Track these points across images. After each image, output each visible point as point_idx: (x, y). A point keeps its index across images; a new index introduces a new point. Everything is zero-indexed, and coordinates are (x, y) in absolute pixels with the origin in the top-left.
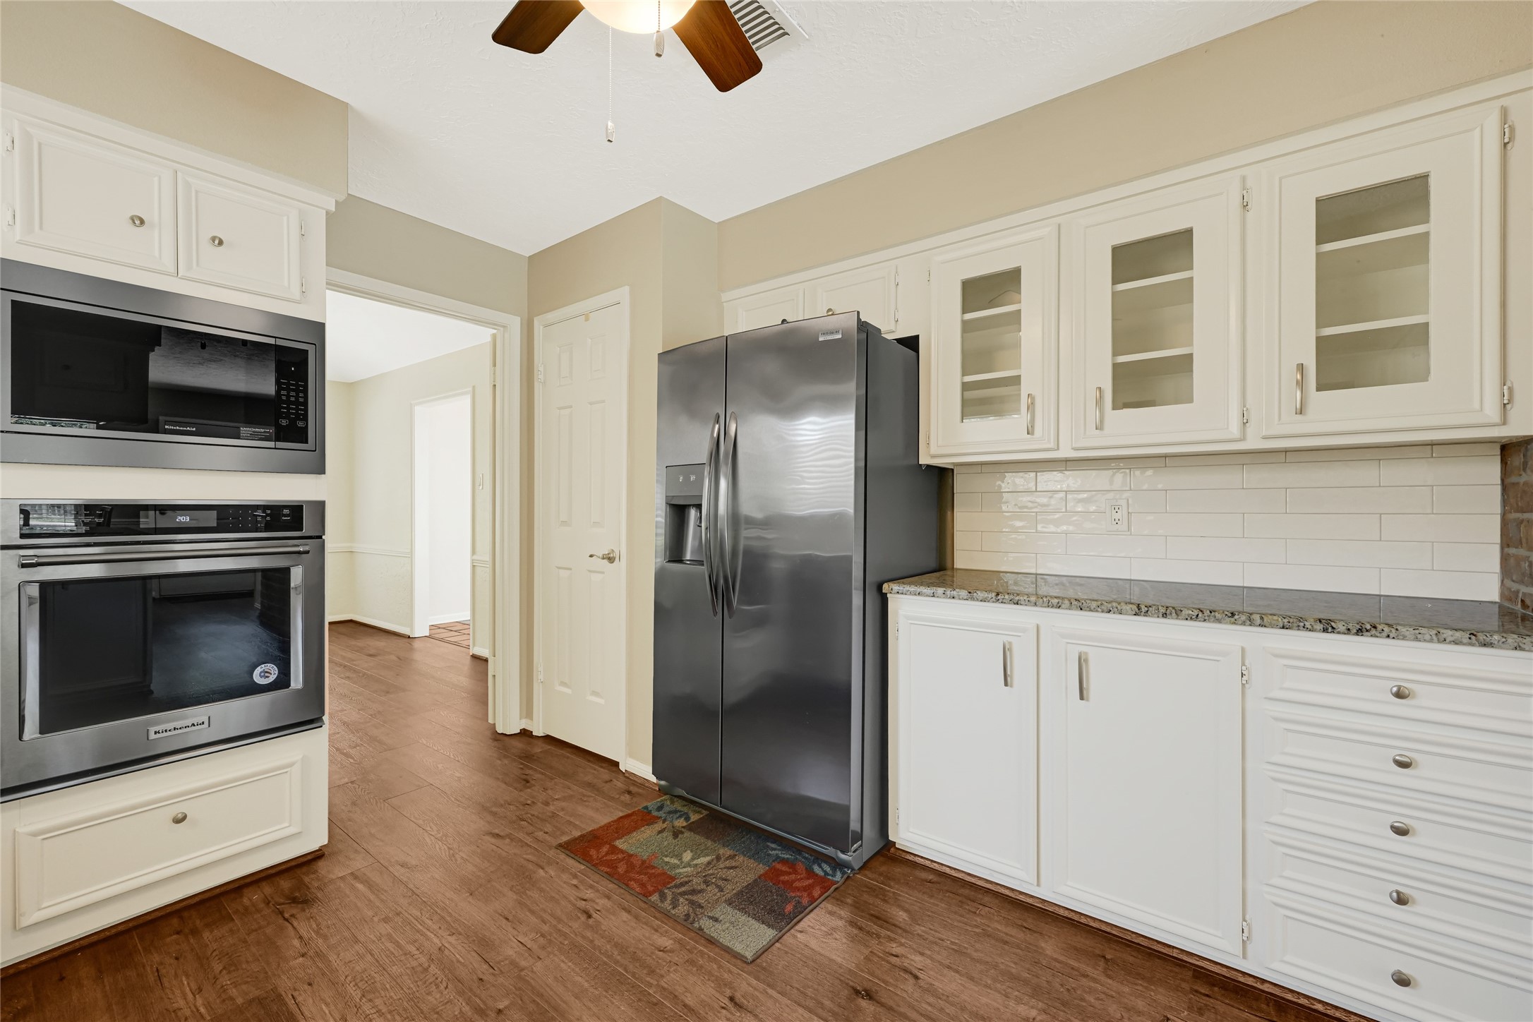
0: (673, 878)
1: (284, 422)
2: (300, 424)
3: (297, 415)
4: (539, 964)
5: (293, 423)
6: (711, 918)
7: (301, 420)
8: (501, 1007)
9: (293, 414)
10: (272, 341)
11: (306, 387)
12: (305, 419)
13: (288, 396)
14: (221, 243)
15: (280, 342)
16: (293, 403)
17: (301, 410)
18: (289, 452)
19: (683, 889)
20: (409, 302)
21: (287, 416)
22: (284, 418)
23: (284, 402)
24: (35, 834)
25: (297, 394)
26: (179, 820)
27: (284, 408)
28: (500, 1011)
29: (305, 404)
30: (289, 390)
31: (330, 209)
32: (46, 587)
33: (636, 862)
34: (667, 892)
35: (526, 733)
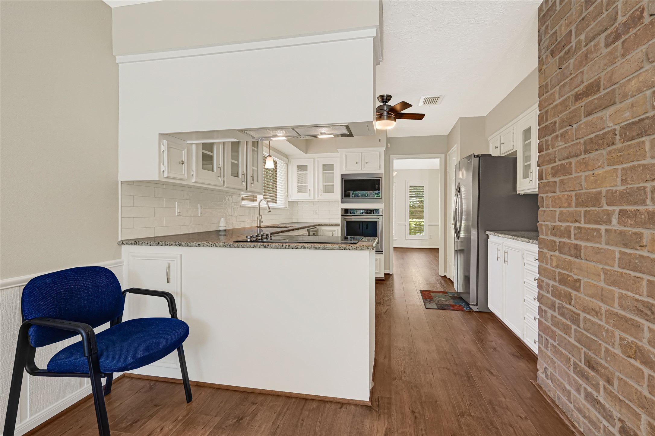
0: (432, 299)
6: (429, 303)
10: (374, 179)
11: (380, 186)
15: (376, 178)
18: (377, 199)
30: (377, 187)
31: (385, 150)
32: (347, 222)
33: (430, 295)
34: (428, 299)
35: (445, 276)
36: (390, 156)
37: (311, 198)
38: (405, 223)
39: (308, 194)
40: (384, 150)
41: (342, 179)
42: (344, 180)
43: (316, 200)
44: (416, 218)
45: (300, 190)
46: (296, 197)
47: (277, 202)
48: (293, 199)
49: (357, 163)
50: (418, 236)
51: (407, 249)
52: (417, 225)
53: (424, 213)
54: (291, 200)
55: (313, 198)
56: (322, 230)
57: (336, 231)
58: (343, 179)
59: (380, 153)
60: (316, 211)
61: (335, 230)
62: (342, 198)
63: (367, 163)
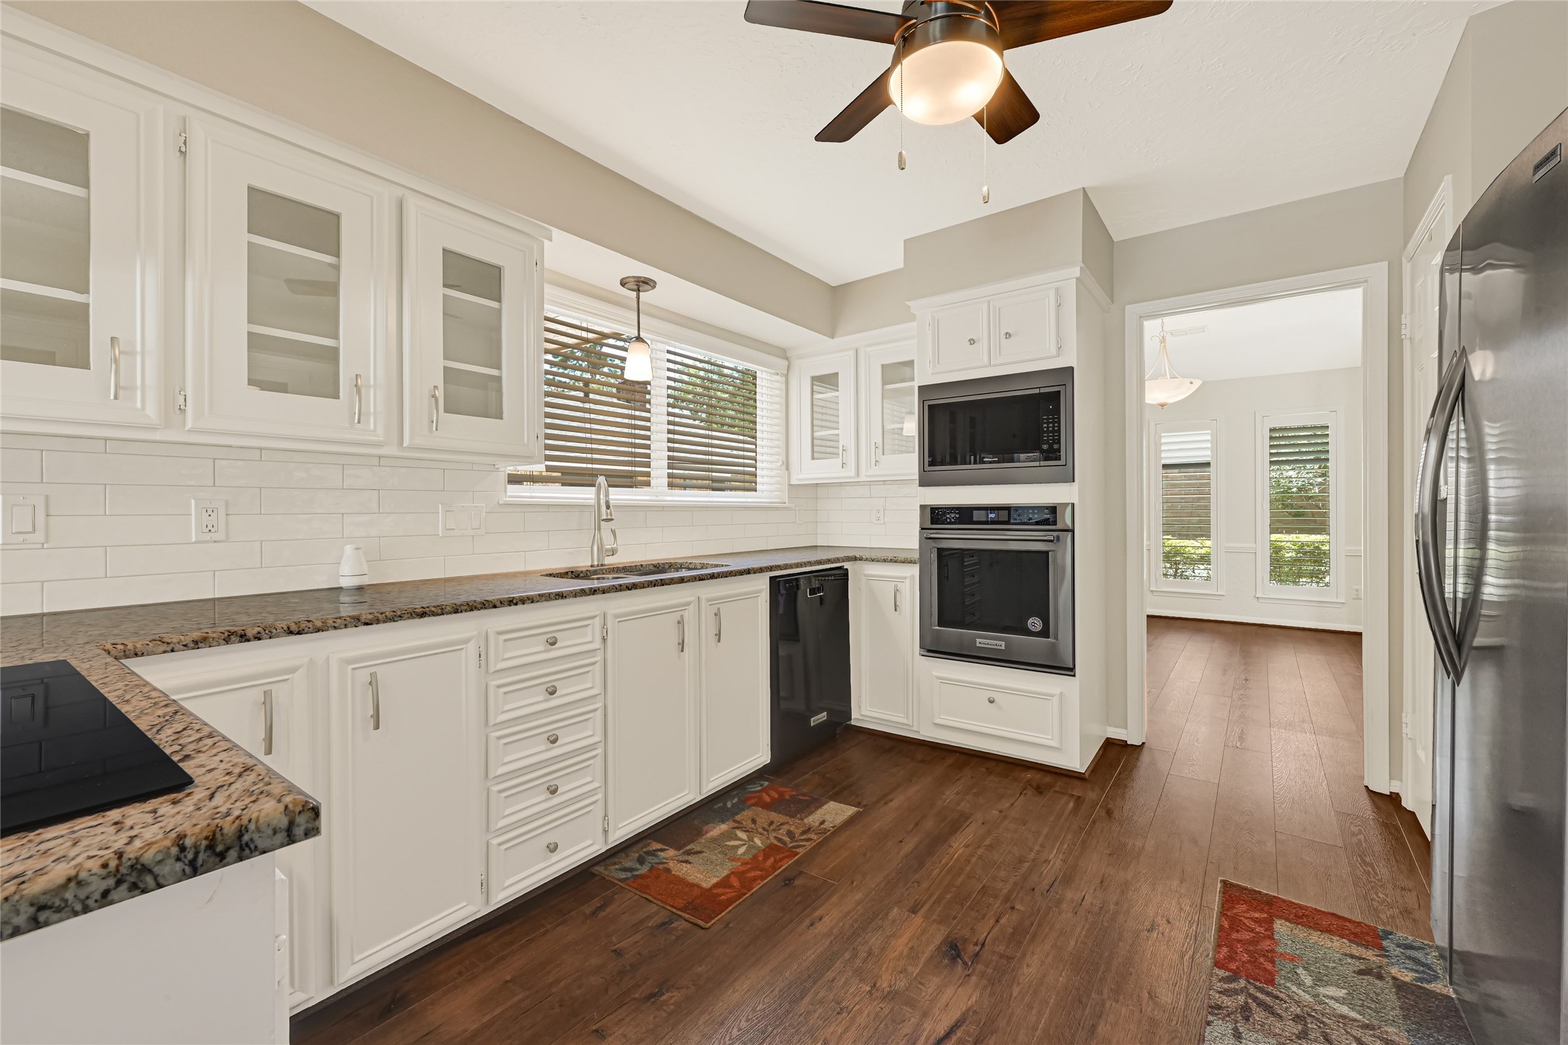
0: (1271, 982)
1: (1045, 447)
2: (1056, 446)
3: (1054, 440)
4: (1070, 915)
5: (1051, 446)
6: (1236, 1030)
7: (1056, 443)
8: (1017, 907)
9: (1051, 440)
10: (1037, 391)
11: (1059, 418)
12: (1059, 442)
13: (1048, 427)
14: (1010, 335)
15: (1043, 390)
16: (1051, 432)
17: (1056, 436)
18: (1049, 467)
19: (1259, 995)
20: (1254, 298)
21: (1047, 442)
22: (1045, 444)
23: (1045, 432)
24: (938, 678)
25: (1054, 425)
26: (991, 702)
27: (1045, 437)
28: (1013, 908)
29: (1059, 431)
30: (1048, 423)
31: (1078, 275)
32: (940, 550)
33: (1265, 945)
34: (1243, 983)
35: (1394, 799)
36: (1128, 307)
37: (849, 473)
38: (1254, 546)
39: (839, 461)
40: (1078, 279)
41: (922, 402)
42: (929, 405)
43: (862, 478)
44: (1302, 531)
45: (821, 449)
46: (809, 470)
47: (759, 487)
48: (800, 476)
49: (972, 342)
50: (1306, 590)
51: (1261, 630)
52: (1305, 553)
53: (1332, 515)
54: (799, 480)
55: (853, 473)
56: (866, 576)
57: (908, 581)
58: (927, 404)
59: (1058, 293)
60: (878, 511)
61: (905, 578)
62: (923, 471)
63: (1008, 335)
